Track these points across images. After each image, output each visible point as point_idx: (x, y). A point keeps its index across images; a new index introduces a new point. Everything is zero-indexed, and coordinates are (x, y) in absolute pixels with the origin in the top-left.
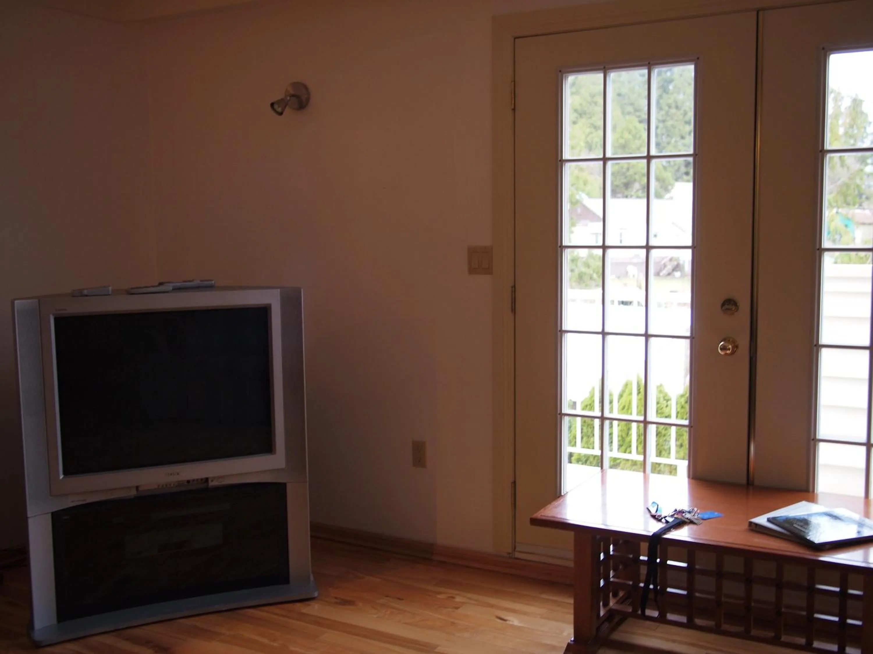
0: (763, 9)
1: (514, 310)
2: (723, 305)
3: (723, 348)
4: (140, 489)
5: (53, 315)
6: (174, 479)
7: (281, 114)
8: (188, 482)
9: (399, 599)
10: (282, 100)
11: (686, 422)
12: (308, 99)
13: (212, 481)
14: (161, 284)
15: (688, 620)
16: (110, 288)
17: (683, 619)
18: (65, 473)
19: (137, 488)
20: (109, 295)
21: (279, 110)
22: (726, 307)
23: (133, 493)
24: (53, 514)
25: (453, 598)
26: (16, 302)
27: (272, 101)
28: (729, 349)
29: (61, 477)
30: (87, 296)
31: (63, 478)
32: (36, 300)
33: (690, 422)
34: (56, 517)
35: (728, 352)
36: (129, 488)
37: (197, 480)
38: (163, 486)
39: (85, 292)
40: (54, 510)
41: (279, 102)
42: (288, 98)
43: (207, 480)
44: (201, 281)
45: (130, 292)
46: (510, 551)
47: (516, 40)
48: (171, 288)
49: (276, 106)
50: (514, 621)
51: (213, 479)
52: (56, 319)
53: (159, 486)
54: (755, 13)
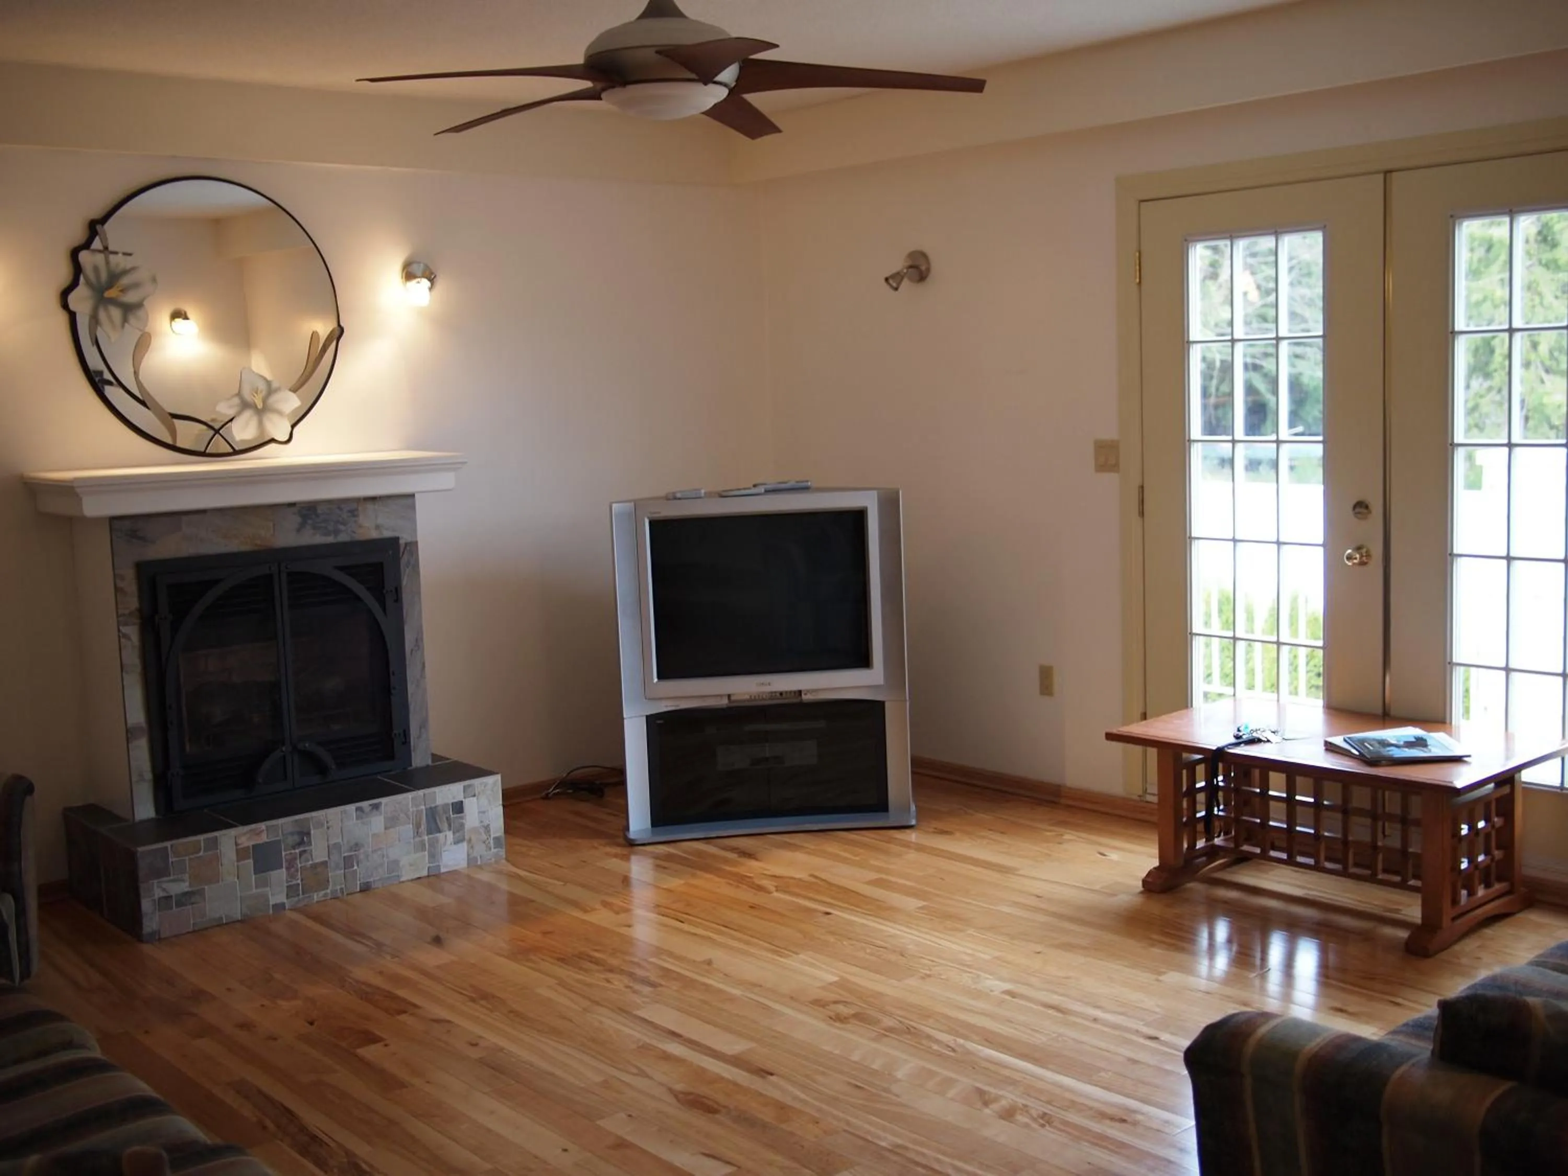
0: (1391, 171)
1: (1142, 513)
2: (1355, 507)
3: (1349, 558)
4: (733, 698)
5: (648, 518)
6: (768, 689)
7: (896, 289)
8: (781, 694)
9: (1002, 833)
10: (898, 273)
11: (1320, 643)
12: (928, 270)
13: (805, 694)
14: (755, 486)
15: (1288, 856)
16: (703, 491)
17: (1284, 856)
18: (659, 677)
19: (729, 696)
20: (700, 498)
21: (894, 285)
22: (1358, 510)
23: (724, 702)
24: (647, 717)
25: (1062, 835)
26: (614, 506)
27: (887, 275)
28: (1356, 559)
29: (656, 680)
30: (680, 499)
31: (656, 682)
32: (632, 504)
33: (1324, 644)
34: (651, 720)
35: (1355, 561)
36: (721, 696)
37: (791, 692)
38: (755, 697)
39: (679, 495)
40: (649, 713)
41: (893, 276)
42: (905, 271)
43: (800, 692)
44: (797, 482)
45: (721, 495)
46: (1140, 793)
47: (1143, 204)
48: (763, 491)
49: (891, 281)
50: (1114, 856)
51: (808, 691)
52: (650, 523)
53: (751, 696)
54: (1381, 176)
